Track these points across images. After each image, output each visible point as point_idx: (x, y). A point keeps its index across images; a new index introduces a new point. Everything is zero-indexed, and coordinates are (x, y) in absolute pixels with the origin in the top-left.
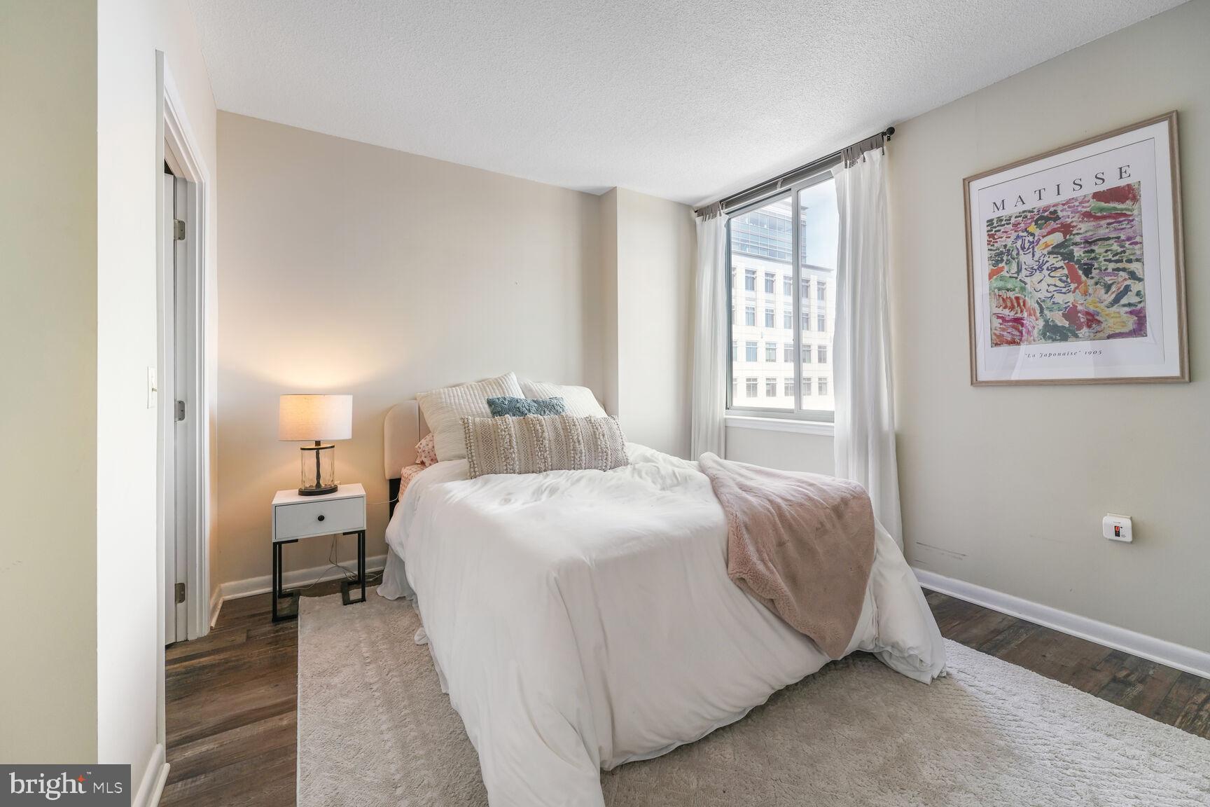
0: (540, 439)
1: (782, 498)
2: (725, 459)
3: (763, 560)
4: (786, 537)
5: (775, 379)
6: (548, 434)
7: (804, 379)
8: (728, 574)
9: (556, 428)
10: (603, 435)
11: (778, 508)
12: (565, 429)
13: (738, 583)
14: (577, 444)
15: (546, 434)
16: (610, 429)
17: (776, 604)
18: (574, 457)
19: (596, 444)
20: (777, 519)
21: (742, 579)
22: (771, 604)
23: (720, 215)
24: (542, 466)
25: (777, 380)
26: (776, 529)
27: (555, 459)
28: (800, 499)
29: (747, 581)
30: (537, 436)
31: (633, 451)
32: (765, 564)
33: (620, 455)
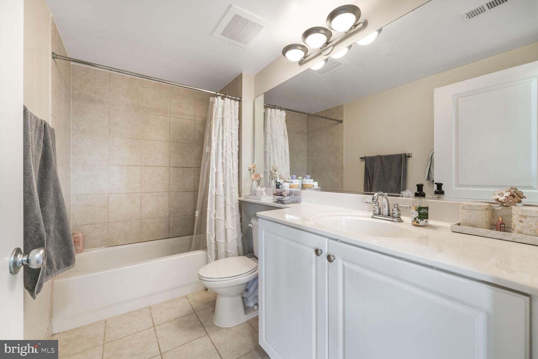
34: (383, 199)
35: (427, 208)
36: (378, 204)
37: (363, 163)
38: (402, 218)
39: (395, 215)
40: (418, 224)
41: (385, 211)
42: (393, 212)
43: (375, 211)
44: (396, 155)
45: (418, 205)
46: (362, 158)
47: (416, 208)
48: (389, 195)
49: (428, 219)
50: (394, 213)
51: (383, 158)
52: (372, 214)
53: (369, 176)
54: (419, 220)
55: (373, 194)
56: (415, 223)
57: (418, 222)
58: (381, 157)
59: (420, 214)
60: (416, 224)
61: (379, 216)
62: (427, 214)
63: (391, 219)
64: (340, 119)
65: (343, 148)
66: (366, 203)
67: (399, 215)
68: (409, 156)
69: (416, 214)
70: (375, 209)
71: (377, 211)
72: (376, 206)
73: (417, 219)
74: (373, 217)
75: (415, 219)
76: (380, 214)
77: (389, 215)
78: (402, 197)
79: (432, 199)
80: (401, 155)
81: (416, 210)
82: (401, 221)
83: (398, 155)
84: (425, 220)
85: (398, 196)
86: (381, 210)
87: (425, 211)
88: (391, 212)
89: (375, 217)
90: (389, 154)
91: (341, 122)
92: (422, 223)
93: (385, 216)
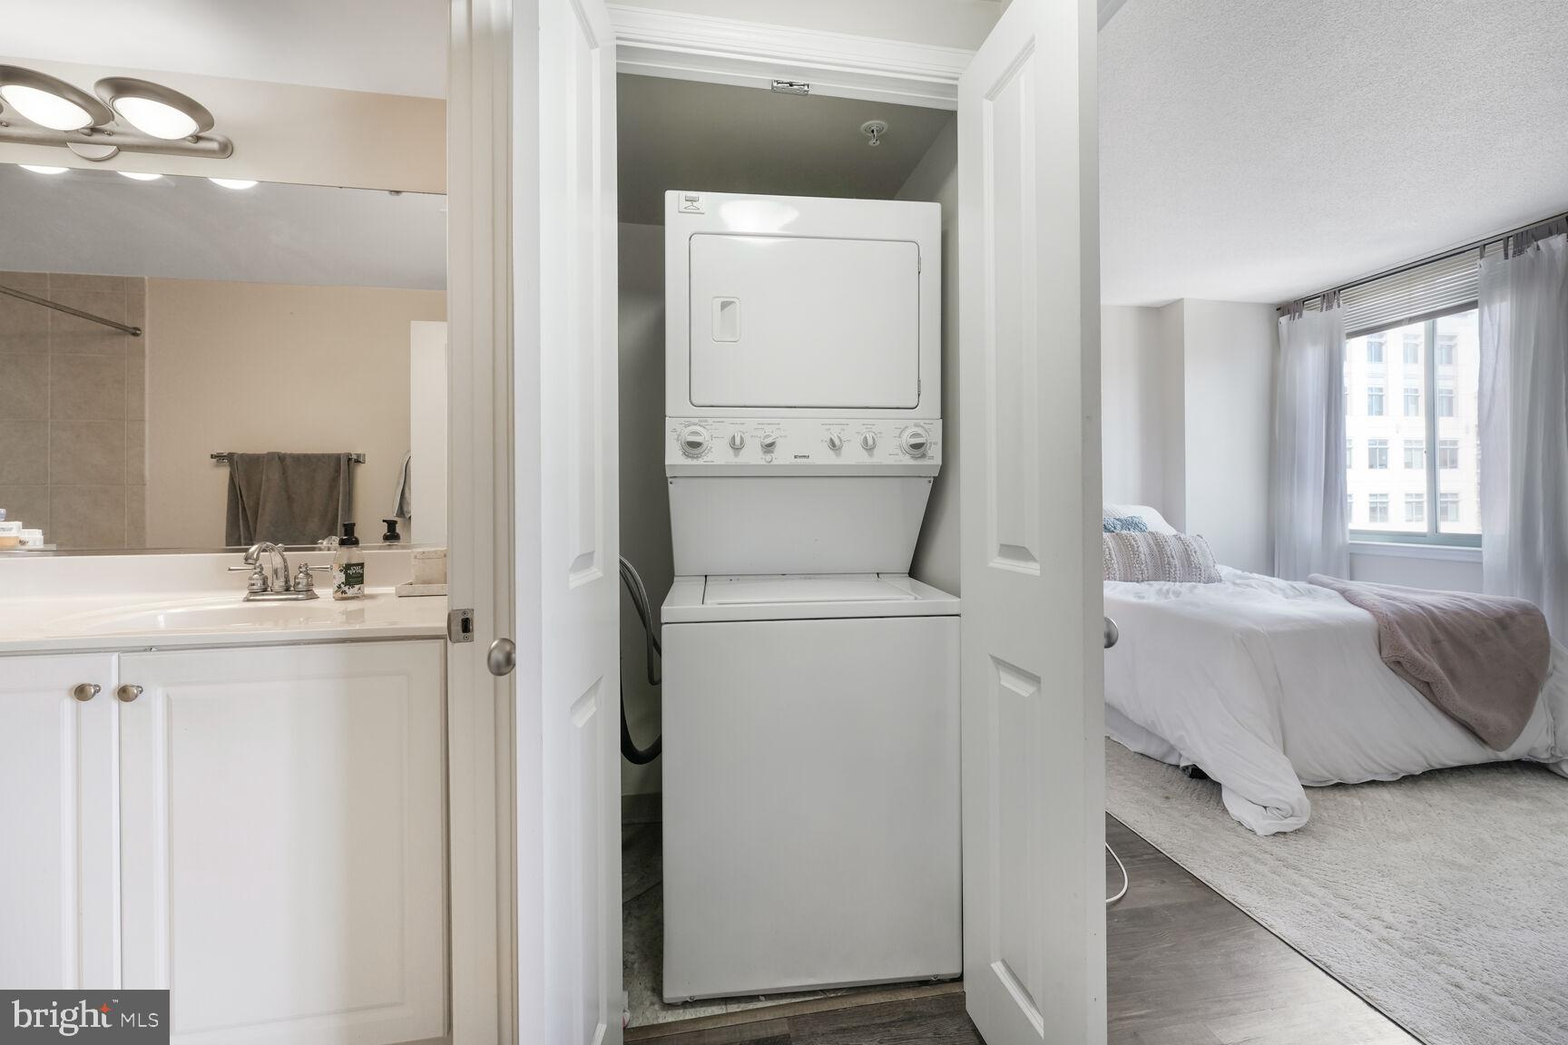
0: (1136, 552)
1: (1434, 607)
2: (1351, 580)
3: (1418, 650)
4: (1441, 636)
5: (1386, 495)
6: (1143, 549)
7: (1441, 494)
8: (1382, 658)
9: (1149, 545)
10: (1195, 552)
11: (1430, 613)
12: (1157, 544)
13: (1392, 666)
14: (1171, 559)
15: (1141, 549)
16: (1200, 547)
17: (1433, 688)
18: (1169, 571)
19: (1190, 563)
20: (1430, 621)
21: (1399, 662)
22: (1428, 689)
23: (1339, 306)
24: (1140, 577)
25: (1389, 497)
26: (1431, 631)
27: (1150, 572)
28: (1454, 608)
29: (1400, 665)
30: (1133, 550)
31: (1224, 570)
32: (1420, 653)
33: (1213, 573)
34: (272, 559)
35: (362, 565)
36: (262, 569)
37: (224, 473)
38: (317, 591)
39: (300, 586)
40: (346, 595)
41: (279, 584)
42: (297, 581)
43: (254, 585)
44: (323, 455)
45: (344, 562)
46: (219, 457)
47: (340, 566)
48: (286, 550)
49: (362, 583)
50: (299, 583)
51: (288, 461)
52: (245, 593)
53: (244, 508)
54: (346, 588)
55: (246, 550)
56: (339, 595)
57: (344, 592)
58: (282, 458)
59: (347, 576)
60: (341, 596)
61: (263, 595)
62: (362, 575)
63: (294, 596)
64: (129, 323)
65: (143, 420)
66: (230, 570)
67: (310, 585)
68: (358, 461)
69: (341, 577)
70: (253, 582)
71: (259, 585)
72: (256, 573)
73: (342, 586)
74: (249, 600)
75: (339, 587)
76: (265, 590)
77: (287, 589)
78: (320, 549)
79: (380, 548)
80: (338, 458)
81: (341, 571)
82: (314, 597)
83: (330, 456)
84: (357, 587)
85: (313, 549)
86: (269, 583)
87: (358, 570)
88: (292, 583)
89: (252, 598)
90: (305, 452)
91: (135, 332)
92: (351, 592)
93: (278, 593)
